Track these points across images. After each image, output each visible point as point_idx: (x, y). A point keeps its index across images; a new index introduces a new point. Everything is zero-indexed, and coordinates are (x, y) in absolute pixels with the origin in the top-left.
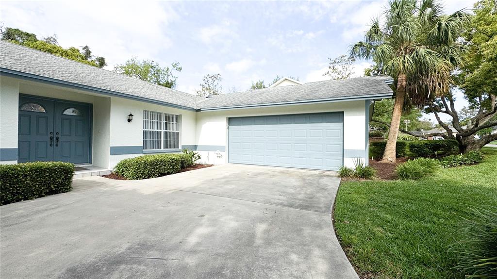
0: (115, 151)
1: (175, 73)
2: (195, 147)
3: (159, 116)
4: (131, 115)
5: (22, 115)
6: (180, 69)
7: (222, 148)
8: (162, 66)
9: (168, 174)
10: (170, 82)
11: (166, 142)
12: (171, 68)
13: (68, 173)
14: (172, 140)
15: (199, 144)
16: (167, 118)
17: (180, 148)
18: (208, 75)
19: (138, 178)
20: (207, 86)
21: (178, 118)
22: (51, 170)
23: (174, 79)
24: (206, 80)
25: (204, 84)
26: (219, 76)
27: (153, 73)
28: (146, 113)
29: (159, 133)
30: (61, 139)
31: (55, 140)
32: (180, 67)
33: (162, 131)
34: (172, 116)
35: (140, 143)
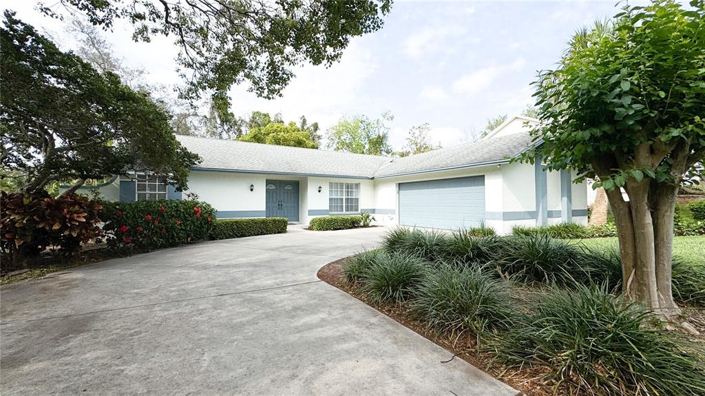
0: (311, 212)
1: (387, 123)
2: (373, 211)
3: (342, 184)
4: (320, 187)
5: (268, 191)
6: (392, 118)
7: (392, 212)
8: (372, 119)
9: (340, 229)
10: (381, 135)
11: (347, 207)
12: (381, 119)
13: (285, 224)
14: (352, 204)
15: (377, 207)
16: (348, 186)
17: (359, 211)
18: (414, 127)
19: (320, 230)
20: (413, 139)
21: (357, 185)
22: (279, 221)
23: (385, 132)
24: (412, 133)
25: (411, 137)
26: (428, 126)
27: (363, 128)
28: (331, 184)
29: (342, 199)
30: (284, 205)
31: (280, 206)
32: (391, 115)
33: (344, 197)
34: (352, 185)
35: (327, 208)
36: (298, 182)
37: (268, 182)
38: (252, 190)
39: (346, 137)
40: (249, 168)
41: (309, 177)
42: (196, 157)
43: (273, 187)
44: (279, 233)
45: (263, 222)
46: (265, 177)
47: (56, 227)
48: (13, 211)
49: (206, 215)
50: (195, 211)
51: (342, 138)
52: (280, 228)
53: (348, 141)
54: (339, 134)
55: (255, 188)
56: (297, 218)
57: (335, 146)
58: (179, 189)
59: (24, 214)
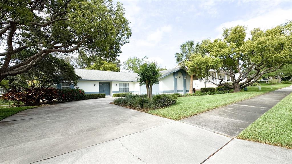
0: (113, 92)
2: (134, 91)
3: (124, 84)
4: (116, 84)
7: (139, 92)
8: (140, 58)
11: (125, 90)
12: (144, 58)
13: (105, 95)
14: (127, 89)
17: (129, 92)
27: (137, 62)
28: (120, 83)
29: (123, 88)
31: (104, 90)
32: (147, 57)
33: (124, 87)
34: (127, 83)
35: (119, 91)
36: (110, 83)
37: (100, 83)
38: (95, 86)
39: (131, 65)
40: (94, 79)
41: (113, 82)
42: (80, 77)
43: (101, 85)
44: (103, 98)
45: (98, 95)
46: (99, 82)
47: (51, 95)
48: (43, 91)
49: (82, 93)
50: (79, 92)
51: (129, 65)
52: (103, 96)
53: (132, 66)
54: (128, 63)
55: (96, 85)
56: (109, 94)
57: (127, 68)
58: (75, 86)
59: (44, 92)
